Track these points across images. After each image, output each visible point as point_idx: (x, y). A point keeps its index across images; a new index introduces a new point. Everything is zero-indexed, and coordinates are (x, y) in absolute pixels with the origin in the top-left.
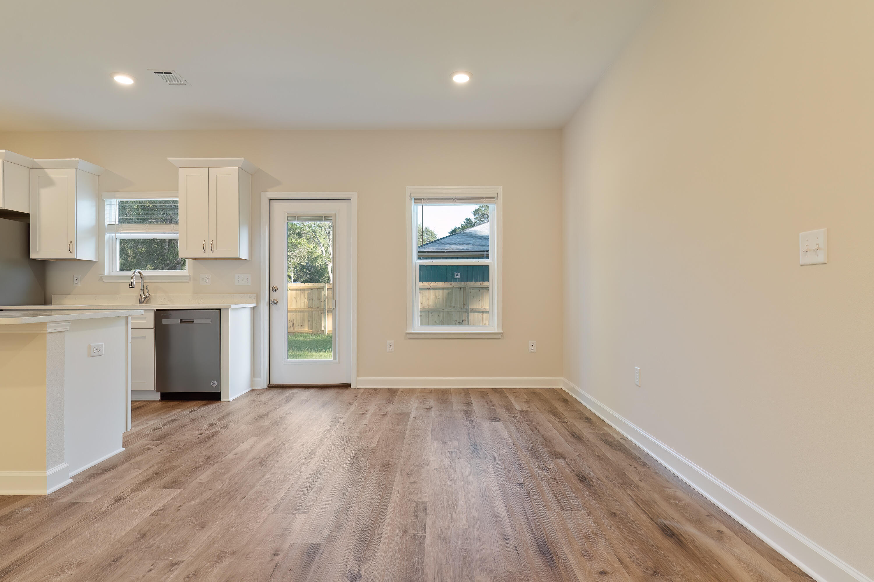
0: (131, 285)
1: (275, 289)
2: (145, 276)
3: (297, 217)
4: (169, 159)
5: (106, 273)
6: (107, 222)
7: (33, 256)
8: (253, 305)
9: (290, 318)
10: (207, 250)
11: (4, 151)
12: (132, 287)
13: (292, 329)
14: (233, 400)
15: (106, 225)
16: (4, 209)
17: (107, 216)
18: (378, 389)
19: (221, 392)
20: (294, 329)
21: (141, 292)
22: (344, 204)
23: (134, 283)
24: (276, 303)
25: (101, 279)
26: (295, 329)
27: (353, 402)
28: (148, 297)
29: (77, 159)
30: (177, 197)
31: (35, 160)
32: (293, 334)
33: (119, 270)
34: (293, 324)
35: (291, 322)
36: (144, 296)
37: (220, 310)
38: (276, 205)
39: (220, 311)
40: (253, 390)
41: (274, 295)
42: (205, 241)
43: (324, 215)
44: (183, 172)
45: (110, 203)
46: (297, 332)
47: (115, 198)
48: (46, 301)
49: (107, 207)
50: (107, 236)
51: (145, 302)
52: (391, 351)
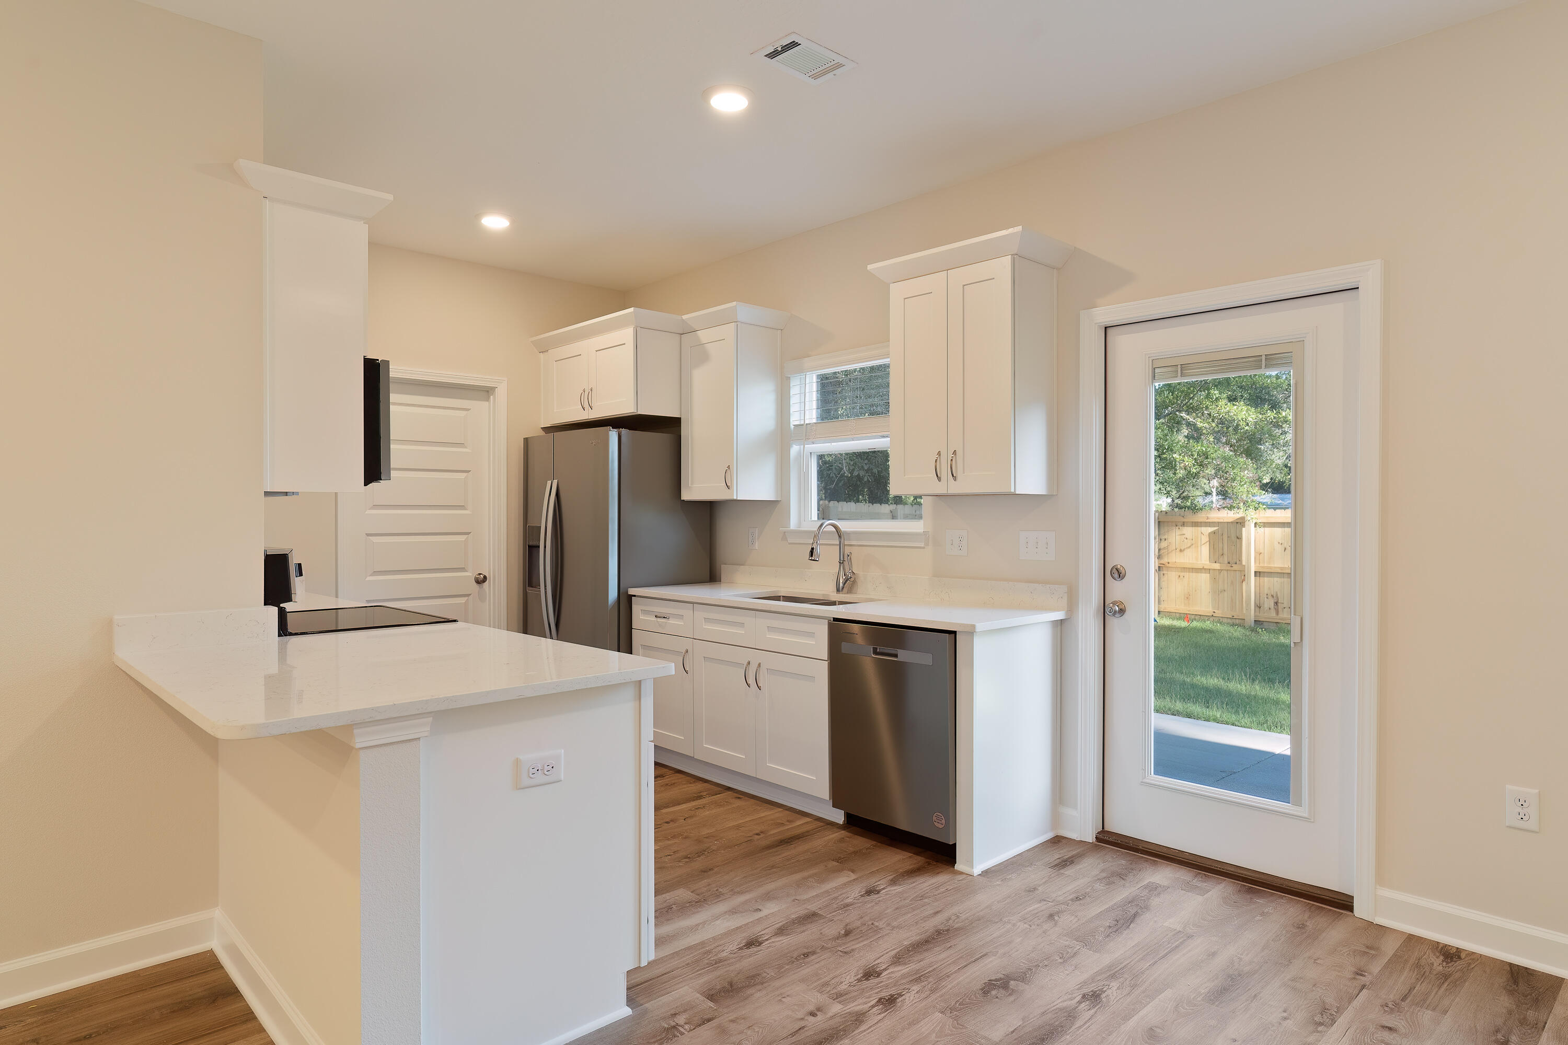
0: (812, 556)
1: (1119, 574)
2: (848, 534)
3: (1179, 366)
4: (870, 267)
5: (793, 524)
6: (795, 419)
7: (686, 496)
8: (1059, 615)
9: (1269, 588)
10: (944, 477)
11: (631, 310)
12: (813, 559)
13: (1273, 614)
14: (985, 873)
15: (792, 427)
16: (636, 414)
17: (794, 408)
18: (1463, 956)
19: (955, 844)
20: (1277, 613)
21: (840, 566)
22: (1335, 308)
23: (818, 550)
24: (1122, 611)
25: (784, 536)
26: (1281, 615)
27: (1340, 1011)
28: (852, 579)
29: (734, 303)
30: (887, 355)
31: (684, 317)
32: (1275, 624)
33: (816, 519)
34: (1276, 603)
35: (1270, 597)
36: (845, 575)
37: (955, 633)
38: (1122, 342)
39: (954, 635)
40: (1057, 841)
41: (1117, 591)
42: (939, 454)
43: (1263, 352)
44: (897, 292)
45: (801, 382)
46: (1284, 622)
47: (801, 371)
48: (712, 577)
49: (795, 391)
50: (795, 449)
51: (845, 590)
52: (1522, 824)
